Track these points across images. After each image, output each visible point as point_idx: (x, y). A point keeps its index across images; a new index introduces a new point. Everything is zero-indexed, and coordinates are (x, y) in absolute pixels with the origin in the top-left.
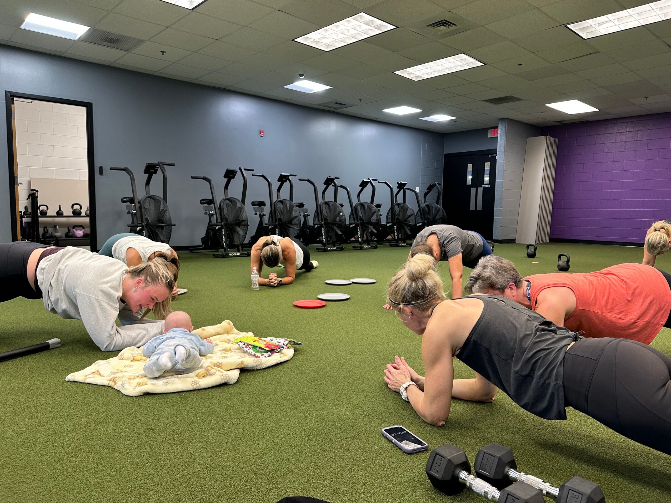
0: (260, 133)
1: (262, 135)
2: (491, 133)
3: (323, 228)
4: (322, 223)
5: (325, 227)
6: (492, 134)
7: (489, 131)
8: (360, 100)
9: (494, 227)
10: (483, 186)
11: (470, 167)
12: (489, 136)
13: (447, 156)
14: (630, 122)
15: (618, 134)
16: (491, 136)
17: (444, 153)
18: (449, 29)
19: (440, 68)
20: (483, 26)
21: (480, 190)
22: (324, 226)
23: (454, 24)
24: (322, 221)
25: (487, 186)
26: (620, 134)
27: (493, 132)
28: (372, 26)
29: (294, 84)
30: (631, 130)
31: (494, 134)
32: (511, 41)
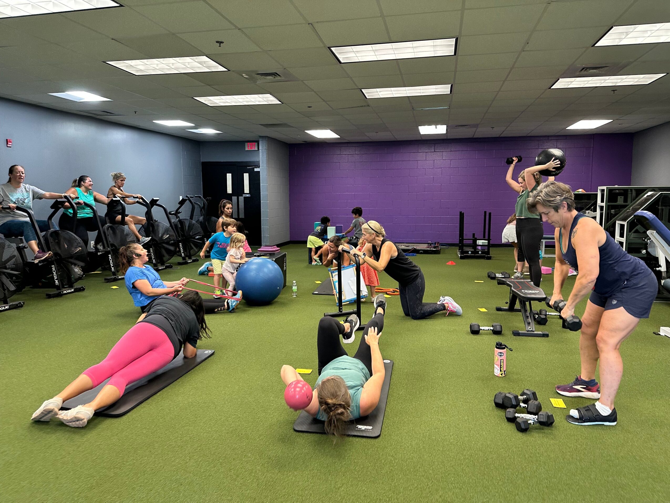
0: (7, 144)
1: (10, 146)
2: (248, 146)
3: (110, 255)
4: (109, 249)
5: (113, 253)
6: (250, 148)
7: (246, 144)
8: (136, 112)
9: (262, 235)
10: (244, 195)
11: (229, 176)
12: (247, 149)
13: (205, 165)
14: (358, 146)
15: (349, 155)
16: (249, 149)
17: (202, 161)
18: (275, 79)
19: (241, 100)
20: (302, 81)
21: (241, 199)
22: (111, 253)
23: (279, 75)
24: (108, 247)
25: (248, 195)
26: (351, 155)
27: (250, 145)
28: (205, 65)
29: (67, 93)
30: (359, 153)
31: (251, 148)
32: (315, 92)
